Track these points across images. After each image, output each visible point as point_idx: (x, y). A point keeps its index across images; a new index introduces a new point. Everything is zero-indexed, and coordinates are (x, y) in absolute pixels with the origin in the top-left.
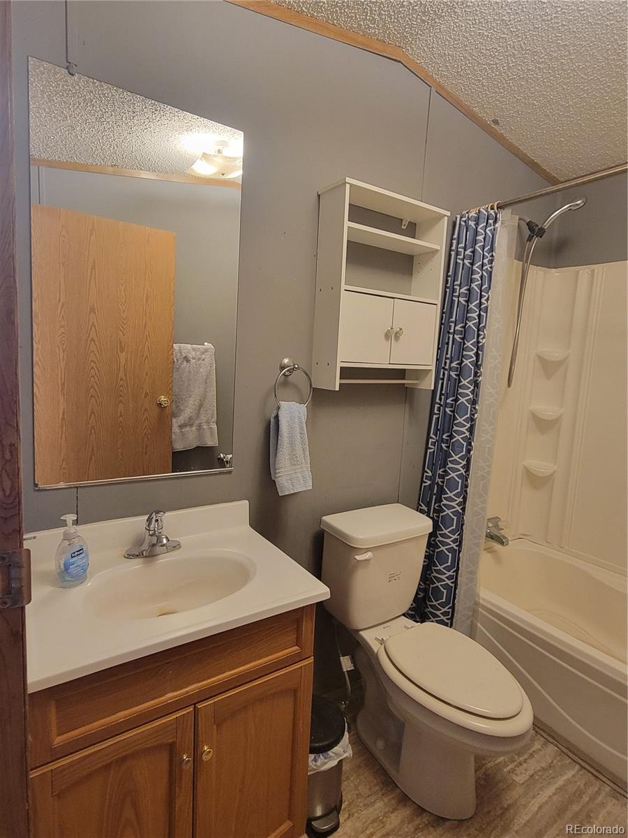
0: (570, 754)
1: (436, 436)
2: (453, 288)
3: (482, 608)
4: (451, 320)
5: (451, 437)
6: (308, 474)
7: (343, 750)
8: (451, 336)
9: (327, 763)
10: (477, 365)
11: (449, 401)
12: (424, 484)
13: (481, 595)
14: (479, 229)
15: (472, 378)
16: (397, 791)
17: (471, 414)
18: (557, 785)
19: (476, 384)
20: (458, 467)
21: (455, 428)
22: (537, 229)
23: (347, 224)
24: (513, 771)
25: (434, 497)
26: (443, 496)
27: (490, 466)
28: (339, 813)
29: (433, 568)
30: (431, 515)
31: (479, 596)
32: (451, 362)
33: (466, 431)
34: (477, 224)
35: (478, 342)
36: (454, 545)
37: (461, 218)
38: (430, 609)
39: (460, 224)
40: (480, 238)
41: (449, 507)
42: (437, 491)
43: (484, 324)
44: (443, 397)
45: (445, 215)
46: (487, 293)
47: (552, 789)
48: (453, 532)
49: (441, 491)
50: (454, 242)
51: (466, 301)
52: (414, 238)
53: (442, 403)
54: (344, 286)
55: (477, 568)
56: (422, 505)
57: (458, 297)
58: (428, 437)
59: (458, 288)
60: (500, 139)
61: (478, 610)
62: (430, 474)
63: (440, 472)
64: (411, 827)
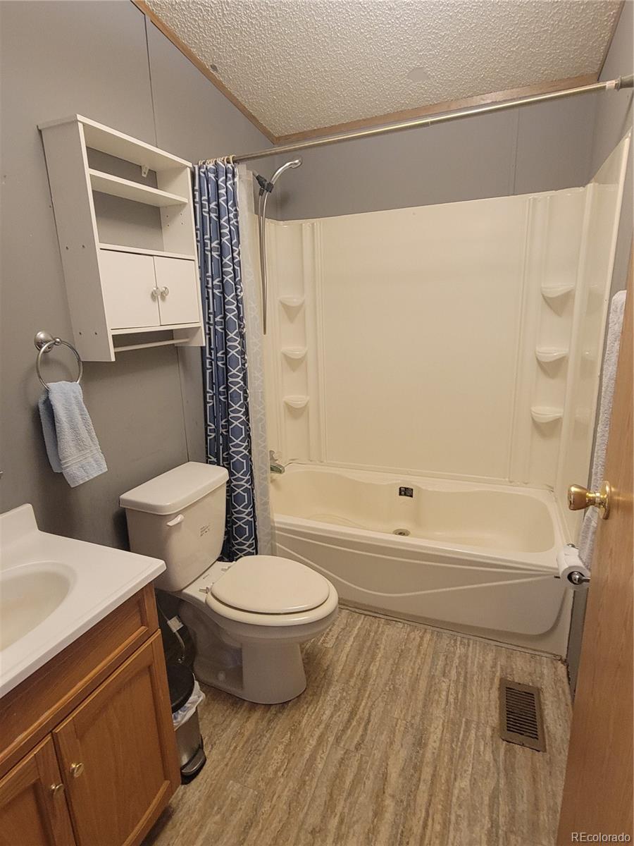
0: (357, 610)
1: (213, 390)
2: (204, 242)
3: (278, 530)
4: (207, 274)
5: (227, 388)
6: (100, 457)
7: (197, 696)
8: (210, 291)
9: (185, 715)
10: (240, 319)
11: (219, 355)
12: (209, 438)
13: (275, 520)
14: (219, 183)
15: (237, 330)
16: (246, 704)
17: (242, 364)
18: (354, 635)
19: (242, 336)
20: (240, 415)
21: (230, 380)
22: (266, 184)
23: (89, 172)
24: (324, 642)
25: (221, 447)
26: (230, 444)
27: (264, 409)
28: (203, 748)
29: (233, 510)
30: (221, 464)
31: (274, 522)
32: (215, 317)
33: (240, 381)
34: (217, 177)
35: (237, 295)
36: (247, 485)
37: (199, 168)
38: (237, 547)
39: (199, 175)
40: (222, 191)
41: (238, 453)
42: (223, 442)
43: (239, 278)
44: (212, 351)
45: (187, 166)
46: (238, 247)
47: (352, 639)
48: (244, 474)
49: (227, 440)
50: (197, 193)
51: (218, 255)
52: (157, 188)
53: (213, 358)
54: (98, 245)
55: (268, 499)
56: (211, 457)
57: (211, 251)
58: (205, 392)
59: (208, 242)
60: (219, 85)
61: (275, 533)
62: (213, 427)
63: (223, 422)
64: (265, 723)
